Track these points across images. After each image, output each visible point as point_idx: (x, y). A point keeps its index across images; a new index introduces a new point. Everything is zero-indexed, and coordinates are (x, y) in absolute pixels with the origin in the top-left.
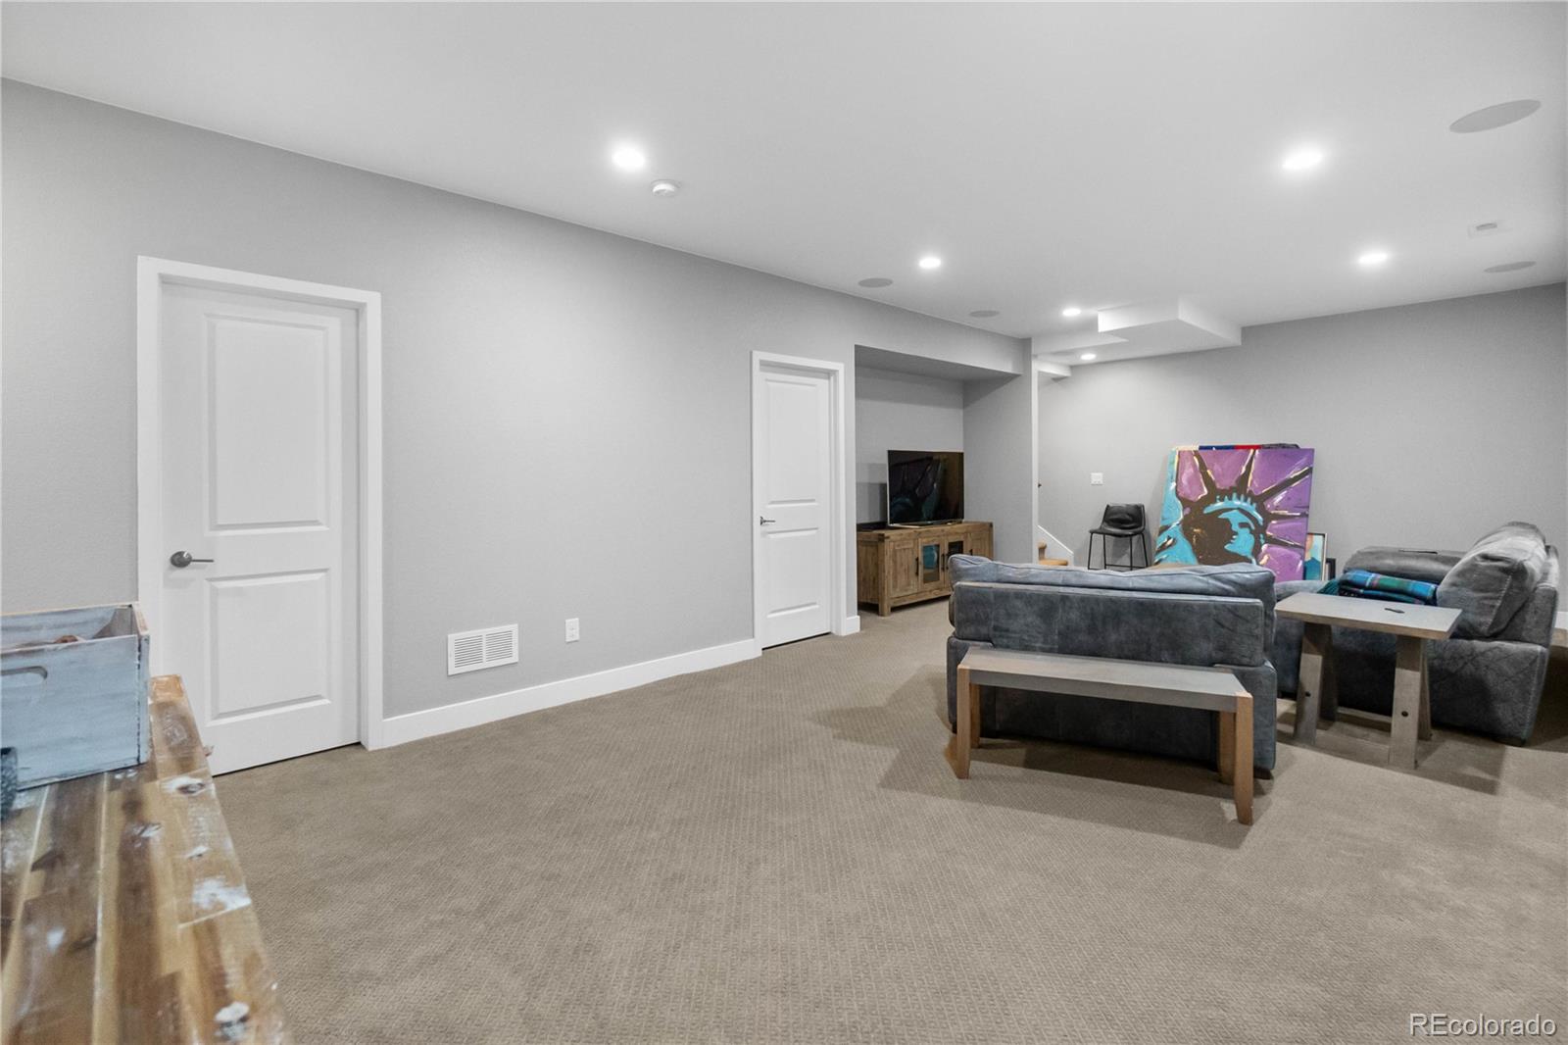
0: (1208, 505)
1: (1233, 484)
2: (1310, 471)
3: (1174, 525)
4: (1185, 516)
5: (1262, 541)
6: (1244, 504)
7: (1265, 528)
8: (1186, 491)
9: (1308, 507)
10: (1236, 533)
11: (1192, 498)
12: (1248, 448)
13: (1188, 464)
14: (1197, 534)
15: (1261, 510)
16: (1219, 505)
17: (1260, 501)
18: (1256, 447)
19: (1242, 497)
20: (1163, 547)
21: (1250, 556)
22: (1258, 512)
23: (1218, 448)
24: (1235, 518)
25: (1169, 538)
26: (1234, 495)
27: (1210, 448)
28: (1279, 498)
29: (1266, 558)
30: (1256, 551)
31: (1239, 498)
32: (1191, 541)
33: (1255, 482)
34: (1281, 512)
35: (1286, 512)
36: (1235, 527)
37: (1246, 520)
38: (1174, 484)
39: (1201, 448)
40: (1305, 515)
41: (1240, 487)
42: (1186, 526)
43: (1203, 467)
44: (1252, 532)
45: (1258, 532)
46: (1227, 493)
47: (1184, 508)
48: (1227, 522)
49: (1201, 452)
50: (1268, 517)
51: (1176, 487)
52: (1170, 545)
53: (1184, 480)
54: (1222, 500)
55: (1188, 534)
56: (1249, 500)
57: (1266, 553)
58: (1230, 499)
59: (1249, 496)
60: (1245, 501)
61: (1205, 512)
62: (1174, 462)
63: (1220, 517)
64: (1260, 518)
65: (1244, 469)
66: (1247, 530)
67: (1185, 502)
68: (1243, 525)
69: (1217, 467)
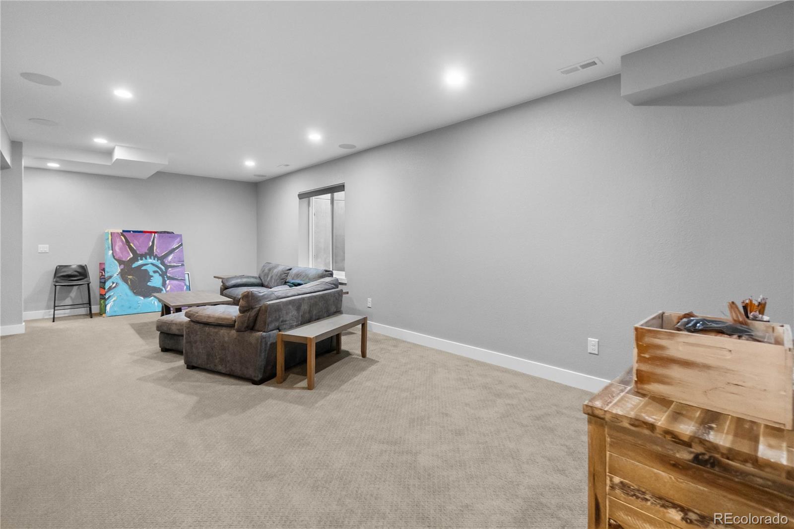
0: (134, 263)
1: (146, 251)
2: (181, 245)
3: (115, 275)
4: (122, 270)
5: (166, 279)
6: (154, 261)
7: (166, 272)
8: (119, 255)
9: (183, 261)
10: (152, 276)
11: (124, 259)
12: (151, 232)
13: (118, 240)
14: (131, 279)
15: (163, 263)
16: (140, 262)
17: (162, 259)
18: (155, 232)
19: (152, 257)
20: (110, 289)
21: (161, 287)
22: (162, 265)
23: (133, 232)
24: (150, 269)
25: (113, 283)
26: (148, 257)
27: (130, 231)
28: (170, 258)
29: (169, 287)
30: (164, 284)
31: (151, 258)
32: (127, 283)
33: (157, 250)
34: (172, 264)
35: (175, 264)
36: (151, 273)
37: (156, 269)
38: (111, 252)
39: (124, 231)
40: (183, 265)
41: (150, 252)
42: (123, 275)
43: (127, 242)
44: (160, 275)
45: (163, 275)
46: (143, 256)
47: (120, 265)
48: (146, 270)
49: (124, 233)
50: (167, 267)
51: (113, 253)
52: (115, 287)
53: (117, 249)
54: (142, 259)
55: (125, 280)
56: (156, 259)
57: (169, 284)
58: (146, 259)
59: (155, 257)
60: (154, 259)
61: (133, 266)
62: (108, 239)
63: (142, 268)
64: (163, 268)
65: (151, 244)
66: (158, 274)
67: (120, 262)
68: (155, 272)
69: (136, 242)
